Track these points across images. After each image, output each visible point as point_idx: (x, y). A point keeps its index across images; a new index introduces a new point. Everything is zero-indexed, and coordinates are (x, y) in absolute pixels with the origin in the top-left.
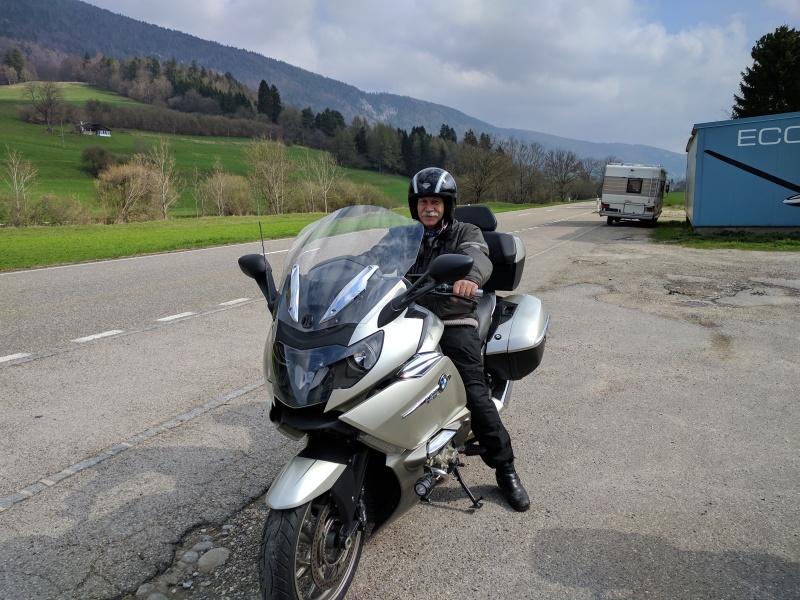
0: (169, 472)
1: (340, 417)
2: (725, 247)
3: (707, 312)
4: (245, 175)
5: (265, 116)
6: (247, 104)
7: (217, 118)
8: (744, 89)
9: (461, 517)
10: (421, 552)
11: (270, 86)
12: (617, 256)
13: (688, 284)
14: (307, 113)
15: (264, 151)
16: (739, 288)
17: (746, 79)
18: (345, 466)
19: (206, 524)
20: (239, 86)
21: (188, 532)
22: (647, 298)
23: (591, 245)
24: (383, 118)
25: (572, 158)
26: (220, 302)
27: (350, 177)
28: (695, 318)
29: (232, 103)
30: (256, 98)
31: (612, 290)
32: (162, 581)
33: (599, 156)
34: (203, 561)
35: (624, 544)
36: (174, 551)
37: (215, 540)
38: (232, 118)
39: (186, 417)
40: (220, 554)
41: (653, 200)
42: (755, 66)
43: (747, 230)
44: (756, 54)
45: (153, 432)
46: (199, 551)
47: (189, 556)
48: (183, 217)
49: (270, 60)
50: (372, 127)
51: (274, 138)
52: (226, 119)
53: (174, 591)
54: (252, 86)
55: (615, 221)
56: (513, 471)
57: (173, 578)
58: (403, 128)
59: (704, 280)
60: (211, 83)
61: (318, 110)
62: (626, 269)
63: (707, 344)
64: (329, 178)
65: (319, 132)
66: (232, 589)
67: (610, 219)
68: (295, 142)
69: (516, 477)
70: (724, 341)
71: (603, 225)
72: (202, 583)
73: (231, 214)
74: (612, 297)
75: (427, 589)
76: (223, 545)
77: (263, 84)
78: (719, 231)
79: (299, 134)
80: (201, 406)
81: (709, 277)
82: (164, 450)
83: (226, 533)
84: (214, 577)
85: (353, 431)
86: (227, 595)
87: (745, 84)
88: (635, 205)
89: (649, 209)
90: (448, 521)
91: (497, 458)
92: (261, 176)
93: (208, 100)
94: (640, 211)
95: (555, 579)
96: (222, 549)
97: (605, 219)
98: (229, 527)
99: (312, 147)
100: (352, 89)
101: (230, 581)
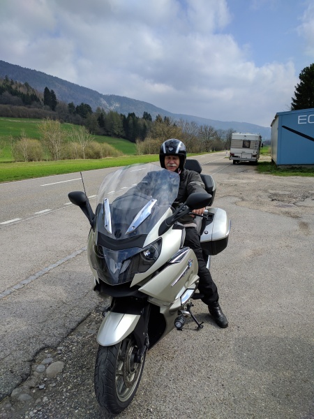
0: (21, 316)
1: (139, 289)
2: (293, 175)
3: (293, 210)
4: (39, 139)
5: (48, 107)
6: (38, 100)
7: (21, 108)
8: (296, 94)
9: (192, 333)
10: (175, 356)
11: (50, 90)
12: (241, 181)
13: (280, 195)
14: (71, 105)
15: (49, 126)
16: (305, 197)
17: (297, 89)
18: (139, 316)
19: (47, 347)
20: (33, 90)
21: (37, 353)
22: (261, 204)
23: (228, 176)
24: (112, 108)
25: (211, 129)
26: (34, 212)
27: (96, 139)
28: (287, 213)
29: (29, 100)
30: (43, 97)
31: (243, 200)
32: (26, 385)
33: (226, 128)
34: (49, 370)
35: (282, 344)
36: (31, 366)
37: (54, 357)
38: (29, 107)
39: (26, 282)
40: (58, 365)
41: (256, 151)
42: (301, 83)
43: (303, 166)
44: (301, 77)
45: (8, 292)
46: (45, 365)
47: (40, 368)
48: (4, 162)
49: (49, 76)
50: (107, 113)
51: (54, 119)
52: (26, 108)
53: (34, 391)
54: (40, 91)
55: (237, 162)
56: (218, 306)
57: (32, 383)
58: (123, 113)
59: (287, 193)
60: (17, 88)
61: (77, 104)
62: (248, 188)
63: (297, 227)
64: (85, 140)
65: (78, 116)
66: (69, 387)
67: (234, 161)
68: (65, 121)
69: (220, 309)
70: (304, 225)
71: (231, 164)
72: (51, 385)
73: (31, 160)
74: (244, 203)
75: (182, 379)
76: (59, 360)
77: (46, 89)
78: (290, 167)
79: (67, 117)
80: (34, 275)
81: (290, 191)
82: (16, 303)
83: (60, 352)
84: (57, 380)
85: (145, 297)
86: (66, 392)
87: (297, 92)
88: (247, 154)
89: (254, 156)
90: (185, 336)
91: (210, 300)
92: (47, 140)
93: (15, 97)
94: (249, 157)
95: (251, 368)
96: (59, 362)
97: (232, 161)
98: (61, 348)
99: (75, 124)
100: (96, 92)
101: (68, 383)
